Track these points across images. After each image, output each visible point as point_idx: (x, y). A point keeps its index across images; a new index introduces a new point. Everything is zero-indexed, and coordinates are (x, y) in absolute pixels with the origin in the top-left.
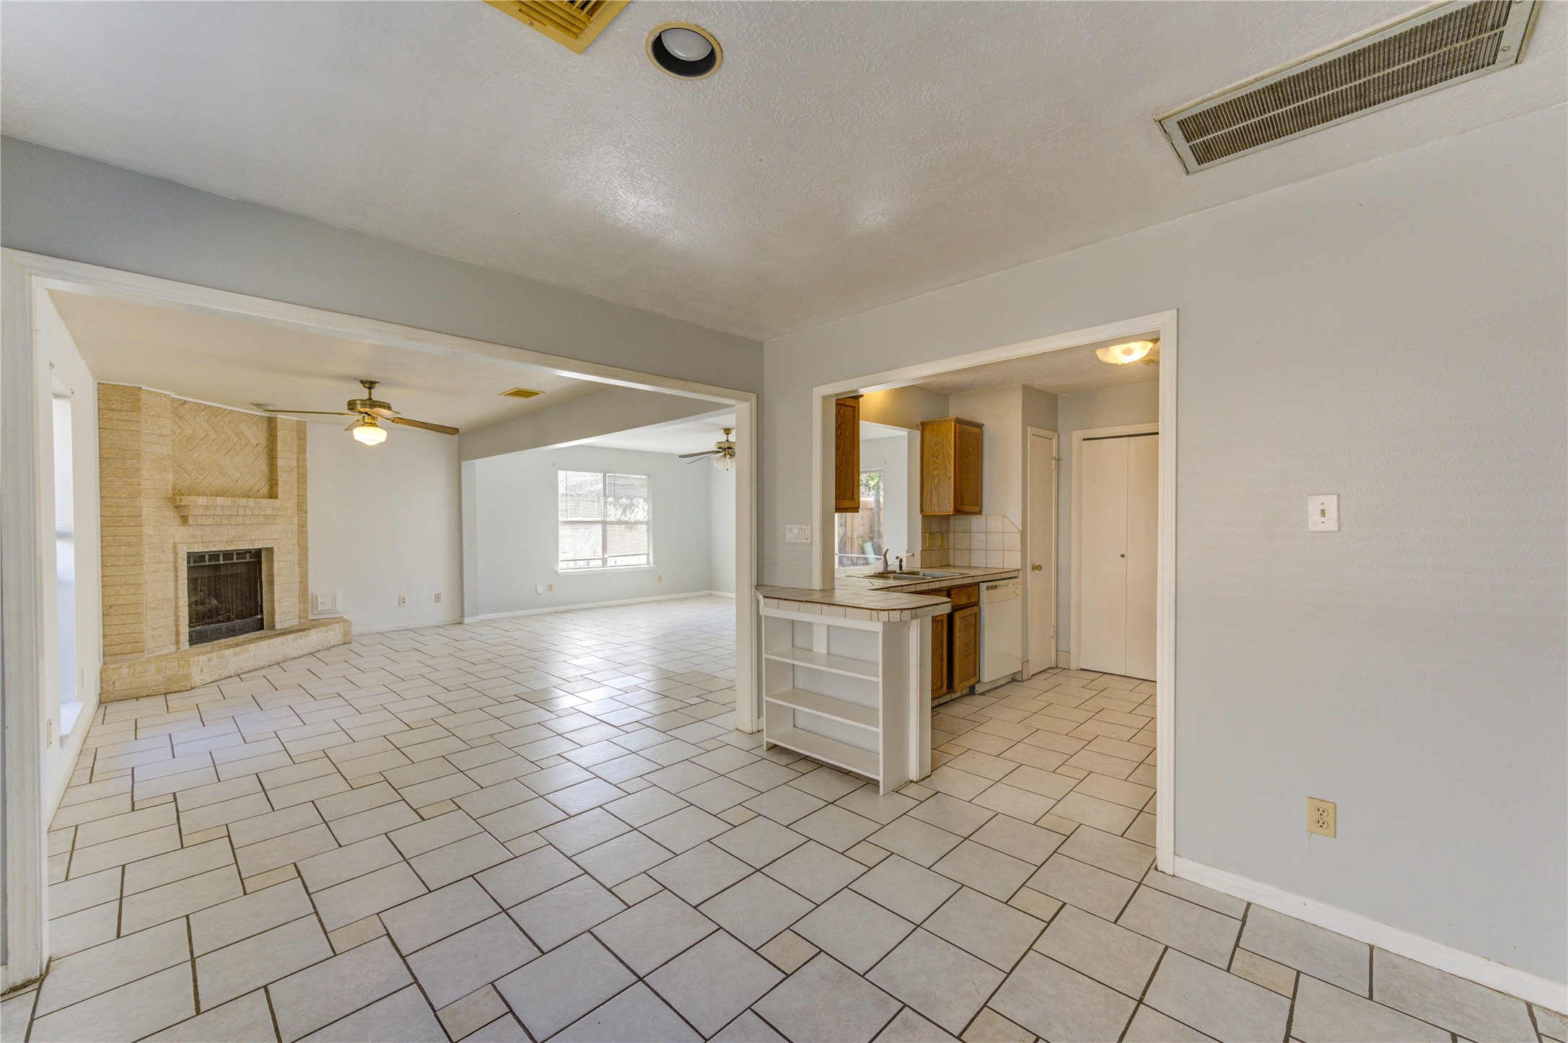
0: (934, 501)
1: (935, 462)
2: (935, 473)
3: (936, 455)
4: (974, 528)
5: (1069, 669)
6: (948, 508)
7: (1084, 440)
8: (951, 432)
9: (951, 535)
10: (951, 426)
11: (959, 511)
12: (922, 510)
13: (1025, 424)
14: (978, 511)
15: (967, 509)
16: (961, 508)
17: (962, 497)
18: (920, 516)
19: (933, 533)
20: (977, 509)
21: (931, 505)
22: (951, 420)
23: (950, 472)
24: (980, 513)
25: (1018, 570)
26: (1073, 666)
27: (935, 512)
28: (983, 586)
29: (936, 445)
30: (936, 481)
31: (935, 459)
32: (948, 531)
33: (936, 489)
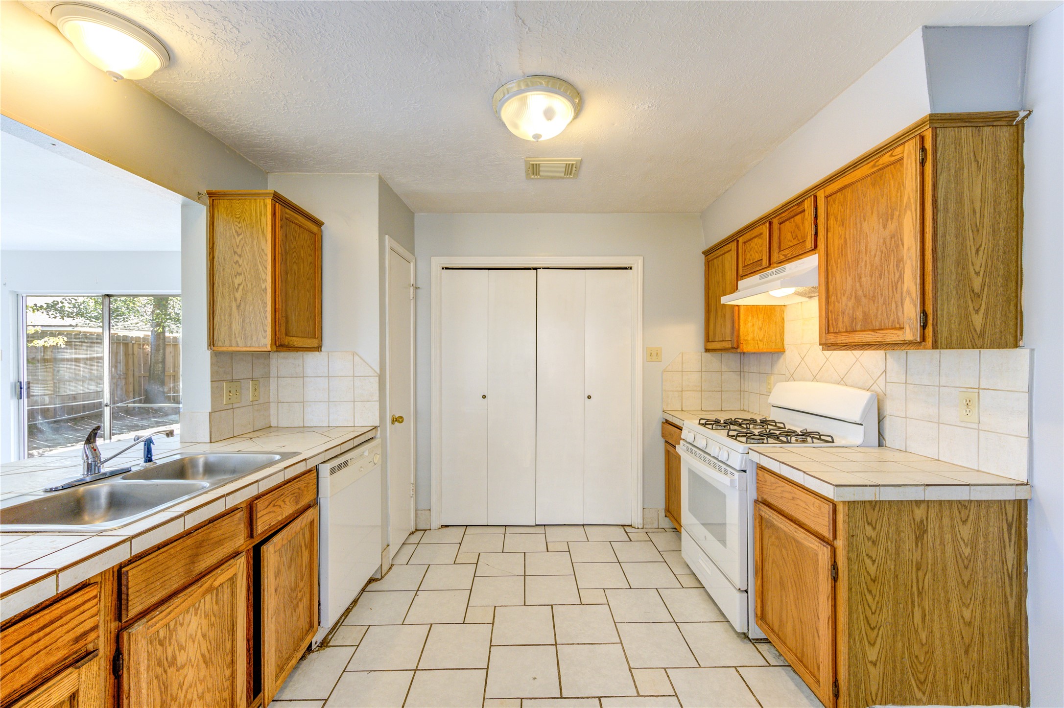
0: (236, 327)
1: (237, 262)
2: (237, 281)
3: (239, 251)
4: (309, 371)
5: (430, 530)
6: (265, 341)
7: (443, 269)
8: (265, 214)
9: (273, 382)
10: (265, 206)
11: (281, 345)
12: (212, 343)
13: (382, 232)
14: (316, 345)
15: (297, 342)
16: (287, 340)
17: (287, 322)
18: (208, 354)
19: (238, 381)
20: (314, 343)
21: (230, 336)
22: (265, 195)
23: (265, 281)
24: (319, 348)
25: (375, 428)
26: (435, 524)
27: (238, 346)
28: (325, 470)
29: (238, 235)
30: (238, 295)
31: (236, 258)
32: (267, 376)
33: (238, 307)
